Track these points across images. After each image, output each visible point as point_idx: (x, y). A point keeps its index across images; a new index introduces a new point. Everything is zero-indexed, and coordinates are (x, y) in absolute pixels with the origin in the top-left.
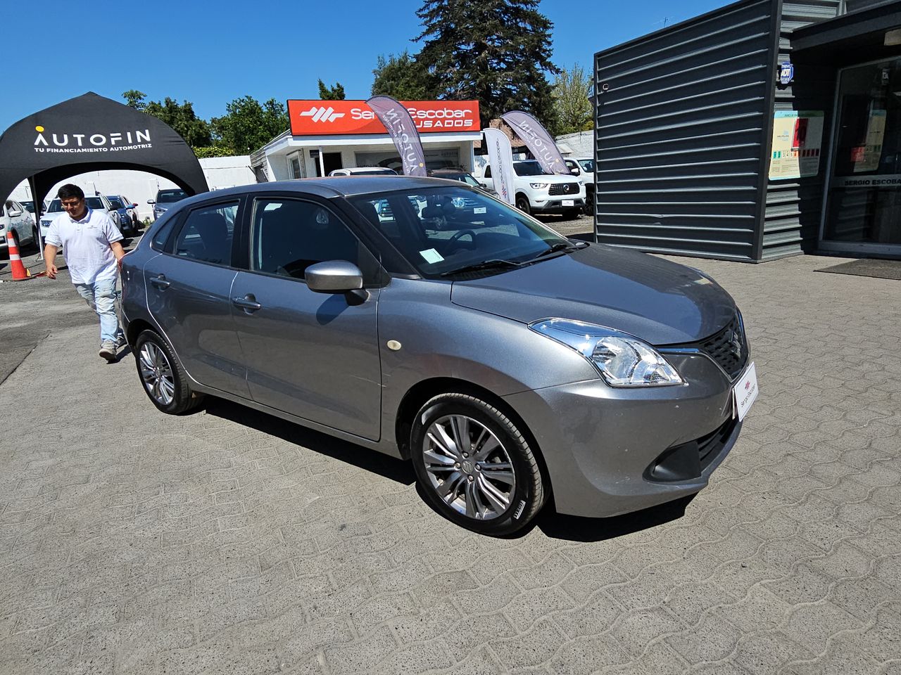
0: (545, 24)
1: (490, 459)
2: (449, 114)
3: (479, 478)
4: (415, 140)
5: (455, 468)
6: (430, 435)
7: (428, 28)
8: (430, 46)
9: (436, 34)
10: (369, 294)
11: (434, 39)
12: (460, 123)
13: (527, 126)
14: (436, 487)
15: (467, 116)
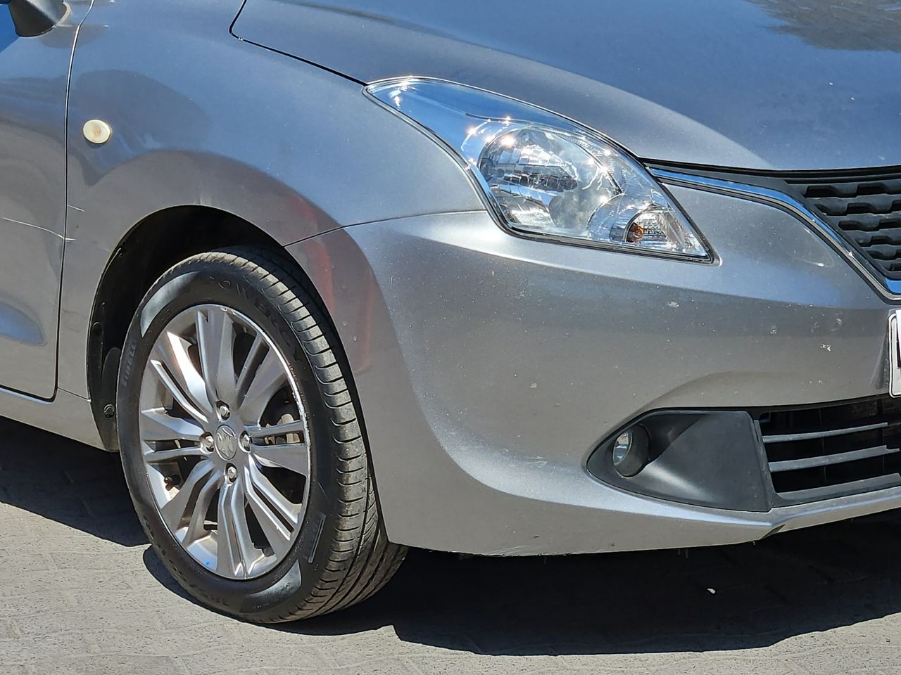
1: (271, 416)
3: (246, 470)
5: (202, 449)
6: (155, 363)
10: (69, 10)
14: (161, 506)
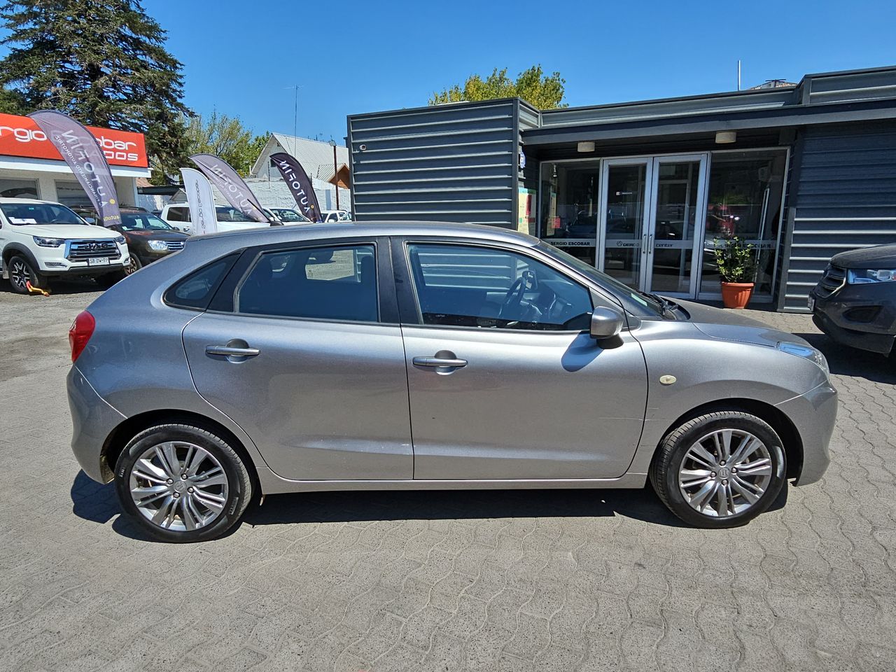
0: (174, 64)
2: (107, 144)
4: (105, 172)
7: (15, 33)
8: (19, 55)
9: (27, 42)
11: (24, 48)
12: (123, 156)
13: (220, 170)
15: (131, 149)
